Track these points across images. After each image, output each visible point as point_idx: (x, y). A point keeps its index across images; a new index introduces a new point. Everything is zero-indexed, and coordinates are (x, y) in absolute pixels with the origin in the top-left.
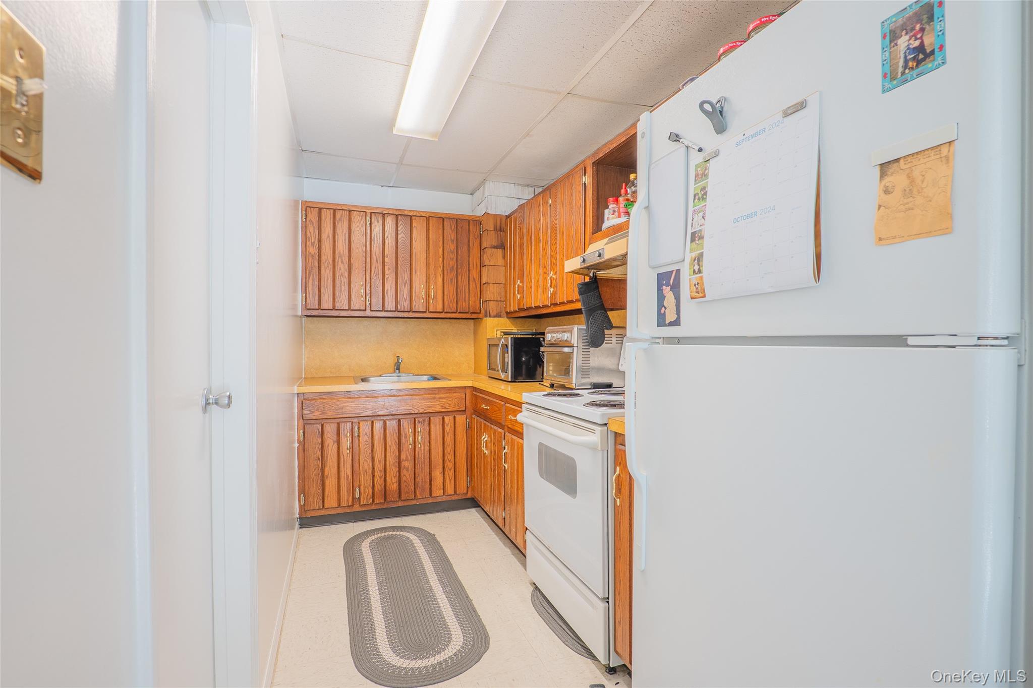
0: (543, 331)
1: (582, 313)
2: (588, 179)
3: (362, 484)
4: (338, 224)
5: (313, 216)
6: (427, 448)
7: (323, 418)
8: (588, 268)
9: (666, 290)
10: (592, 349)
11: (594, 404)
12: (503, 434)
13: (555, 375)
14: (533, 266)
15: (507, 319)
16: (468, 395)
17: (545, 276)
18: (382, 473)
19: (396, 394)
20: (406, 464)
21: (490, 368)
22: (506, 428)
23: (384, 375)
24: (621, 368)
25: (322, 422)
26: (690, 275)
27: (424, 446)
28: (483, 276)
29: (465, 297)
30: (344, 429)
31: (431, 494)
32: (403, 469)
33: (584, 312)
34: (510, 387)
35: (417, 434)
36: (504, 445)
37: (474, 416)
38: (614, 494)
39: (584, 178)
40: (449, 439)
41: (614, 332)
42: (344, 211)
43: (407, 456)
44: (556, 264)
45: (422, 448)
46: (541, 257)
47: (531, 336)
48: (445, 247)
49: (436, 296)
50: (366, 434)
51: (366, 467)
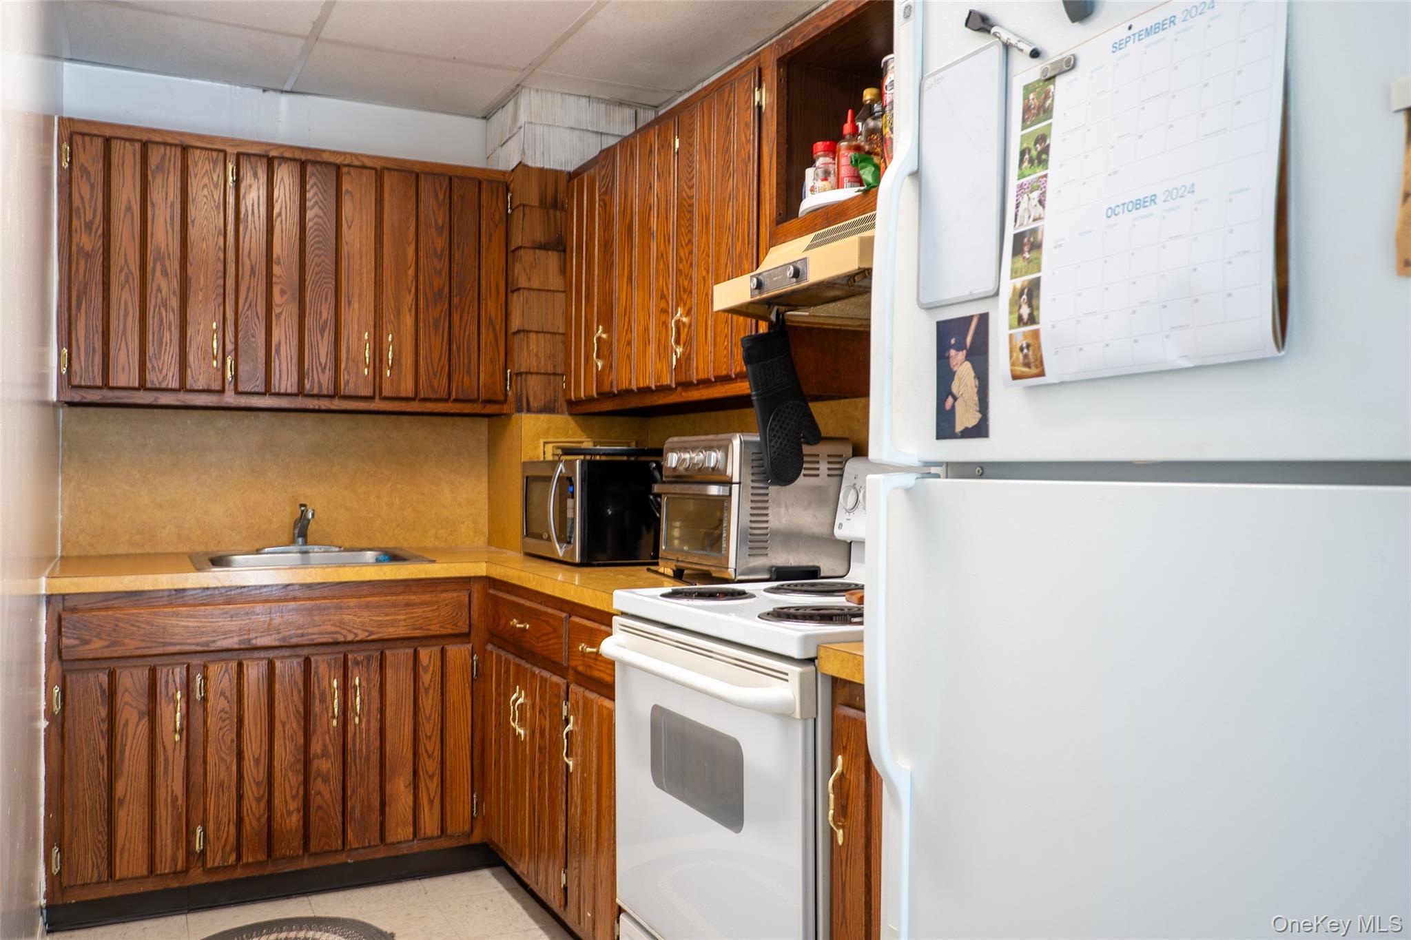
0: (658, 447)
1: (752, 406)
2: (764, 97)
3: (211, 817)
4: (154, 178)
5: (90, 157)
6: (375, 725)
7: (114, 655)
8: (769, 302)
9: (958, 358)
10: (773, 490)
11: (781, 615)
12: (564, 687)
13: (686, 548)
14: (635, 294)
15: (570, 419)
16: (475, 596)
17: (663, 317)
18: (263, 790)
19: (298, 594)
20: (326, 765)
21: (529, 533)
22: (571, 672)
23: (266, 550)
24: (839, 533)
25: (111, 666)
26: (1011, 327)
27: (368, 721)
28: (514, 313)
29: (469, 363)
30: (167, 682)
31: (382, 837)
32: (315, 779)
33: (755, 403)
34: (577, 577)
35: (350, 692)
36: (565, 713)
37: (490, 647)
38: (830, 819)
39: (757, 94)
40: (429, 703)
41: (823, 449)
42: (168, 148)
43: (325, 746)
44: (691, 292)
45: (363, 726)
46: (653, 272)
47: (625, 458)
48: (421, 245)
49: (400, 359)
50: (223, 694)
51: (223, 775)
